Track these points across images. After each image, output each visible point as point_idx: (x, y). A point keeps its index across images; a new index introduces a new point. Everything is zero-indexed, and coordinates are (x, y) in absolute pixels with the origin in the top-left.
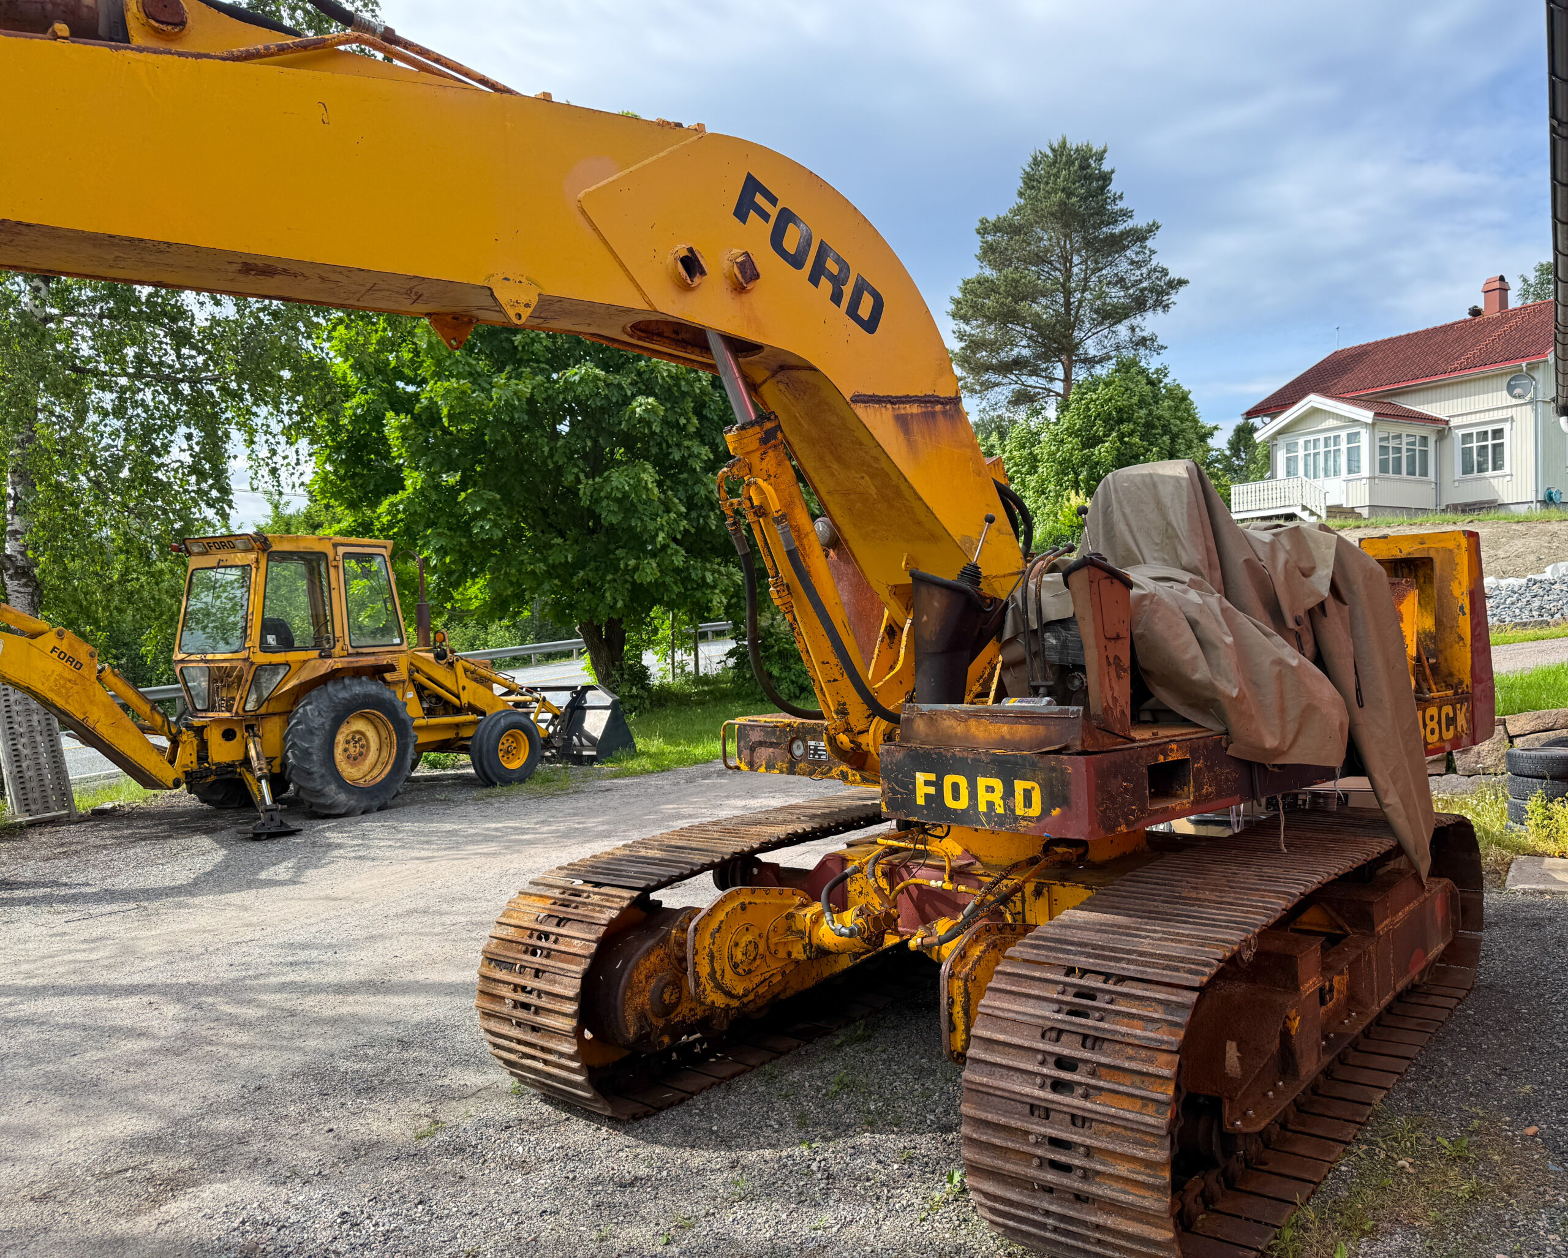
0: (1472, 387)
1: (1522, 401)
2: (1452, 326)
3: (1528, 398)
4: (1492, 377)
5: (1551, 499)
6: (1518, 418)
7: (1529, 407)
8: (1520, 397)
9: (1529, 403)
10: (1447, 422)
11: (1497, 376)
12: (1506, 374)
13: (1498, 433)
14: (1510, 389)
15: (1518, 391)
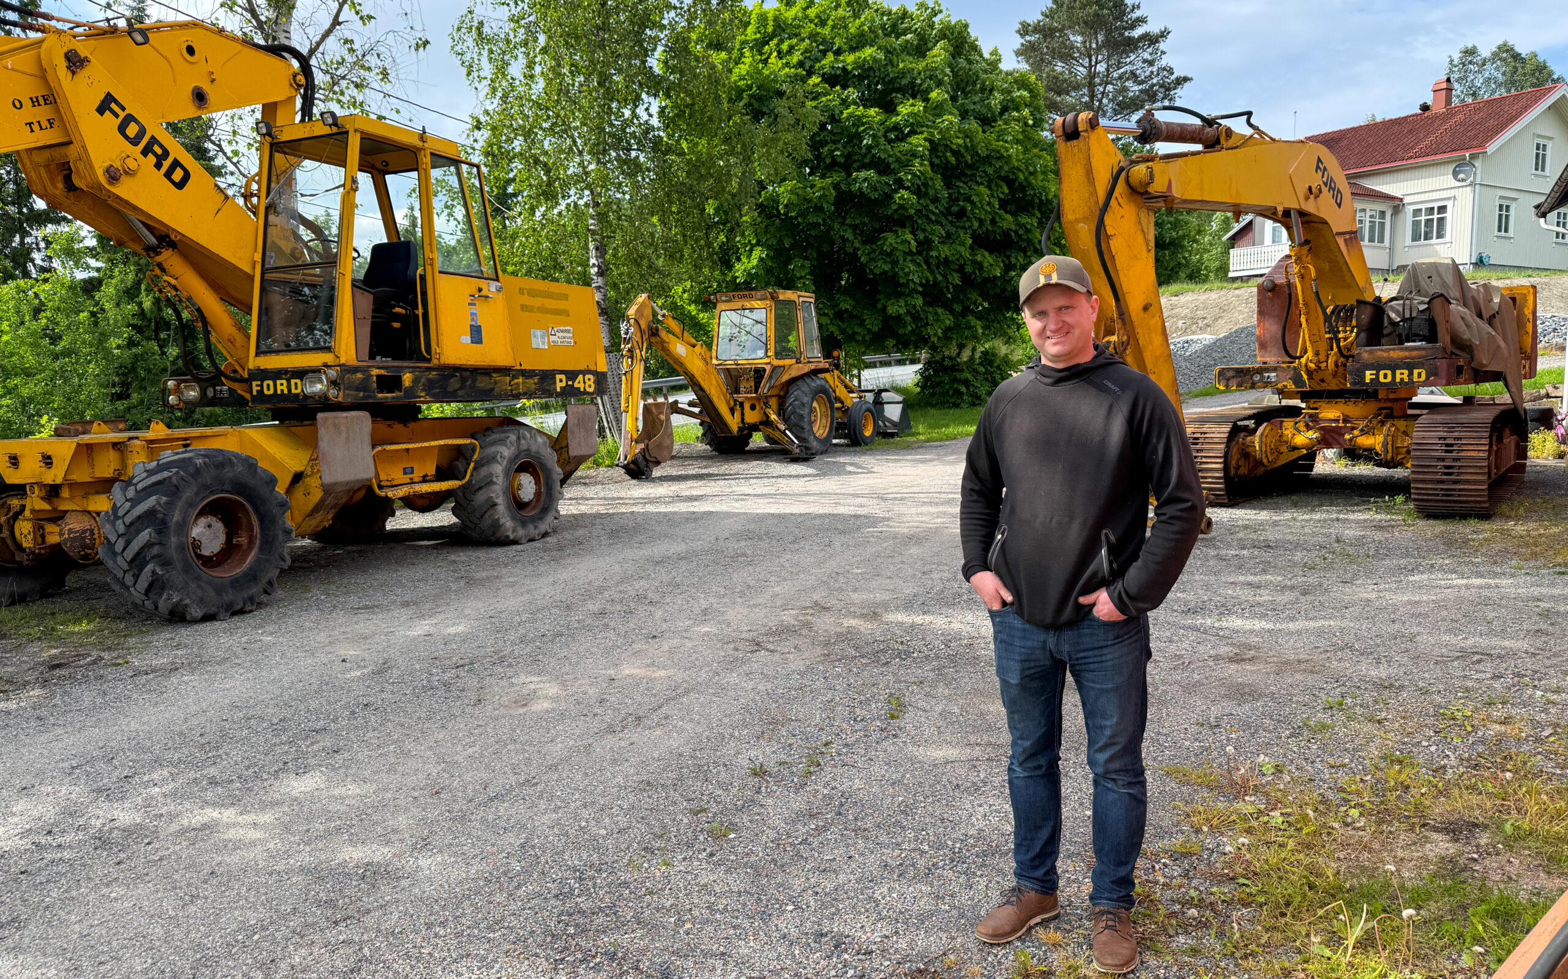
0: (1424, 172)
1: (1464, 184)
2: (1405, 118)
3: (1468, 182)
4: (1441, 164)
5: (1481, 261)
6: (1459, 197)
7: (1469, 188)
8: (1463, 180)
9: (1470, 185)
10: (1401, 200)
11: (1444, 163)
12: (1452, 162)
13: (1442, 209)
14: (1455, 174)
15: (1461, 176)
